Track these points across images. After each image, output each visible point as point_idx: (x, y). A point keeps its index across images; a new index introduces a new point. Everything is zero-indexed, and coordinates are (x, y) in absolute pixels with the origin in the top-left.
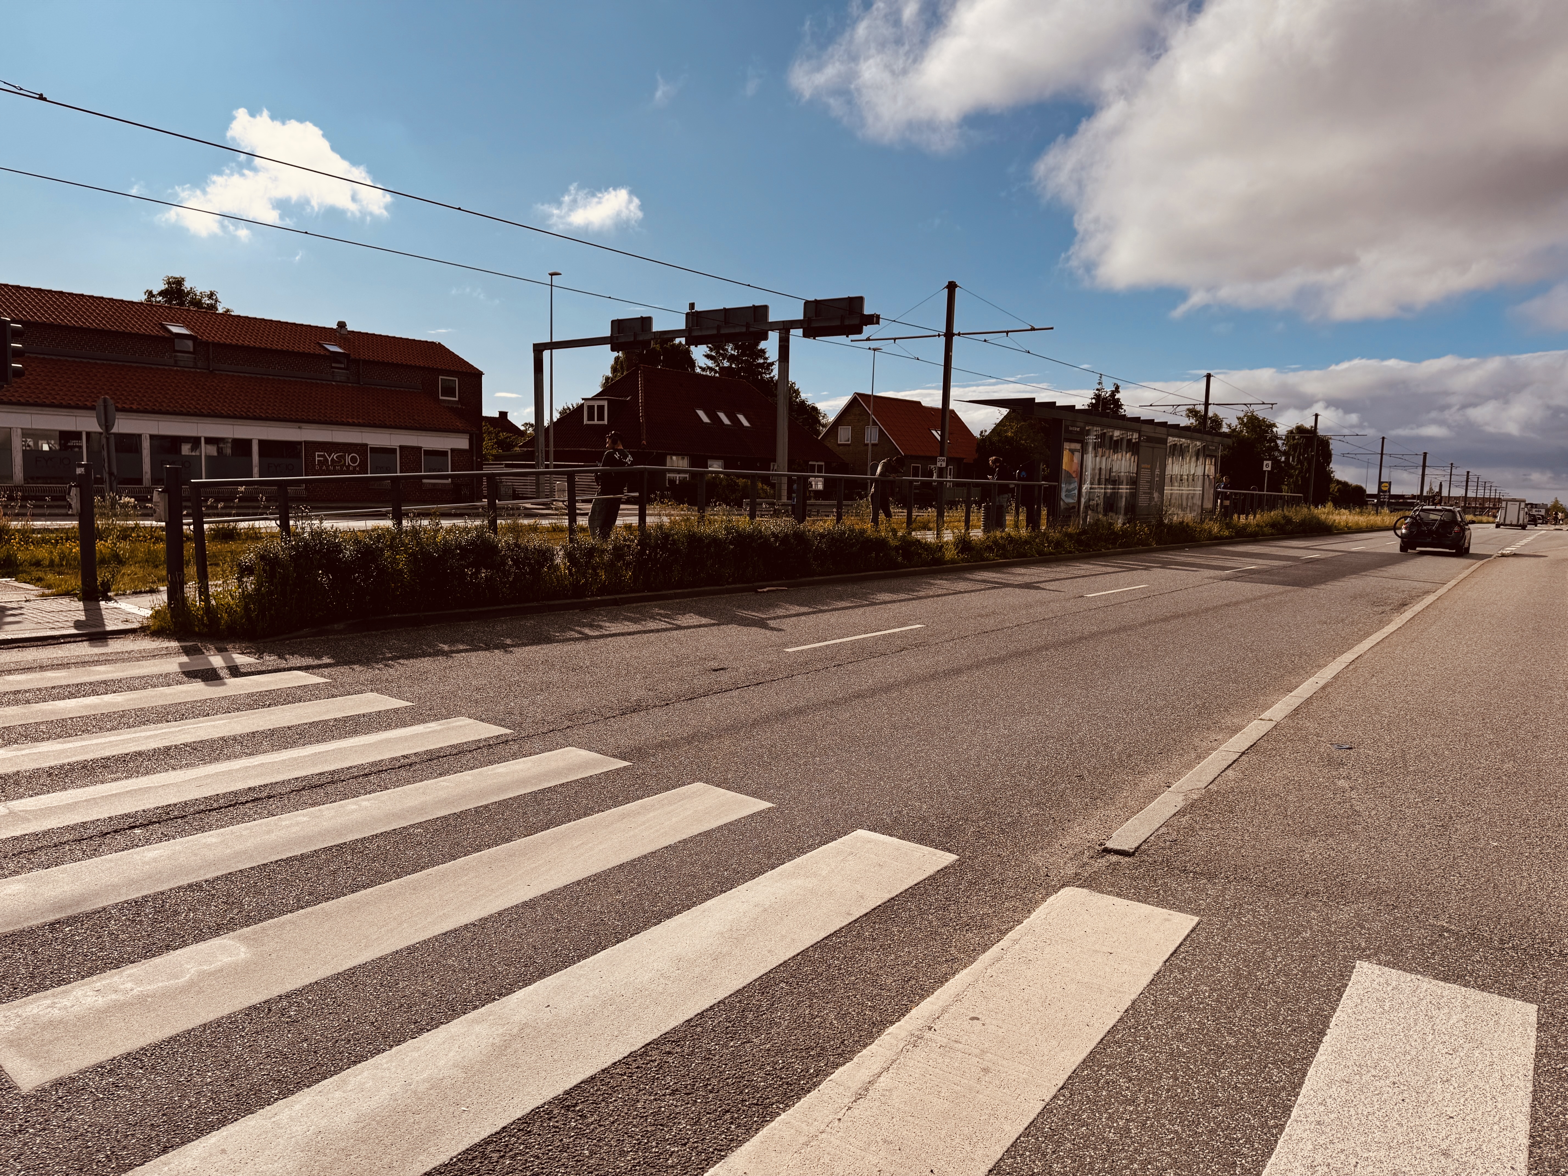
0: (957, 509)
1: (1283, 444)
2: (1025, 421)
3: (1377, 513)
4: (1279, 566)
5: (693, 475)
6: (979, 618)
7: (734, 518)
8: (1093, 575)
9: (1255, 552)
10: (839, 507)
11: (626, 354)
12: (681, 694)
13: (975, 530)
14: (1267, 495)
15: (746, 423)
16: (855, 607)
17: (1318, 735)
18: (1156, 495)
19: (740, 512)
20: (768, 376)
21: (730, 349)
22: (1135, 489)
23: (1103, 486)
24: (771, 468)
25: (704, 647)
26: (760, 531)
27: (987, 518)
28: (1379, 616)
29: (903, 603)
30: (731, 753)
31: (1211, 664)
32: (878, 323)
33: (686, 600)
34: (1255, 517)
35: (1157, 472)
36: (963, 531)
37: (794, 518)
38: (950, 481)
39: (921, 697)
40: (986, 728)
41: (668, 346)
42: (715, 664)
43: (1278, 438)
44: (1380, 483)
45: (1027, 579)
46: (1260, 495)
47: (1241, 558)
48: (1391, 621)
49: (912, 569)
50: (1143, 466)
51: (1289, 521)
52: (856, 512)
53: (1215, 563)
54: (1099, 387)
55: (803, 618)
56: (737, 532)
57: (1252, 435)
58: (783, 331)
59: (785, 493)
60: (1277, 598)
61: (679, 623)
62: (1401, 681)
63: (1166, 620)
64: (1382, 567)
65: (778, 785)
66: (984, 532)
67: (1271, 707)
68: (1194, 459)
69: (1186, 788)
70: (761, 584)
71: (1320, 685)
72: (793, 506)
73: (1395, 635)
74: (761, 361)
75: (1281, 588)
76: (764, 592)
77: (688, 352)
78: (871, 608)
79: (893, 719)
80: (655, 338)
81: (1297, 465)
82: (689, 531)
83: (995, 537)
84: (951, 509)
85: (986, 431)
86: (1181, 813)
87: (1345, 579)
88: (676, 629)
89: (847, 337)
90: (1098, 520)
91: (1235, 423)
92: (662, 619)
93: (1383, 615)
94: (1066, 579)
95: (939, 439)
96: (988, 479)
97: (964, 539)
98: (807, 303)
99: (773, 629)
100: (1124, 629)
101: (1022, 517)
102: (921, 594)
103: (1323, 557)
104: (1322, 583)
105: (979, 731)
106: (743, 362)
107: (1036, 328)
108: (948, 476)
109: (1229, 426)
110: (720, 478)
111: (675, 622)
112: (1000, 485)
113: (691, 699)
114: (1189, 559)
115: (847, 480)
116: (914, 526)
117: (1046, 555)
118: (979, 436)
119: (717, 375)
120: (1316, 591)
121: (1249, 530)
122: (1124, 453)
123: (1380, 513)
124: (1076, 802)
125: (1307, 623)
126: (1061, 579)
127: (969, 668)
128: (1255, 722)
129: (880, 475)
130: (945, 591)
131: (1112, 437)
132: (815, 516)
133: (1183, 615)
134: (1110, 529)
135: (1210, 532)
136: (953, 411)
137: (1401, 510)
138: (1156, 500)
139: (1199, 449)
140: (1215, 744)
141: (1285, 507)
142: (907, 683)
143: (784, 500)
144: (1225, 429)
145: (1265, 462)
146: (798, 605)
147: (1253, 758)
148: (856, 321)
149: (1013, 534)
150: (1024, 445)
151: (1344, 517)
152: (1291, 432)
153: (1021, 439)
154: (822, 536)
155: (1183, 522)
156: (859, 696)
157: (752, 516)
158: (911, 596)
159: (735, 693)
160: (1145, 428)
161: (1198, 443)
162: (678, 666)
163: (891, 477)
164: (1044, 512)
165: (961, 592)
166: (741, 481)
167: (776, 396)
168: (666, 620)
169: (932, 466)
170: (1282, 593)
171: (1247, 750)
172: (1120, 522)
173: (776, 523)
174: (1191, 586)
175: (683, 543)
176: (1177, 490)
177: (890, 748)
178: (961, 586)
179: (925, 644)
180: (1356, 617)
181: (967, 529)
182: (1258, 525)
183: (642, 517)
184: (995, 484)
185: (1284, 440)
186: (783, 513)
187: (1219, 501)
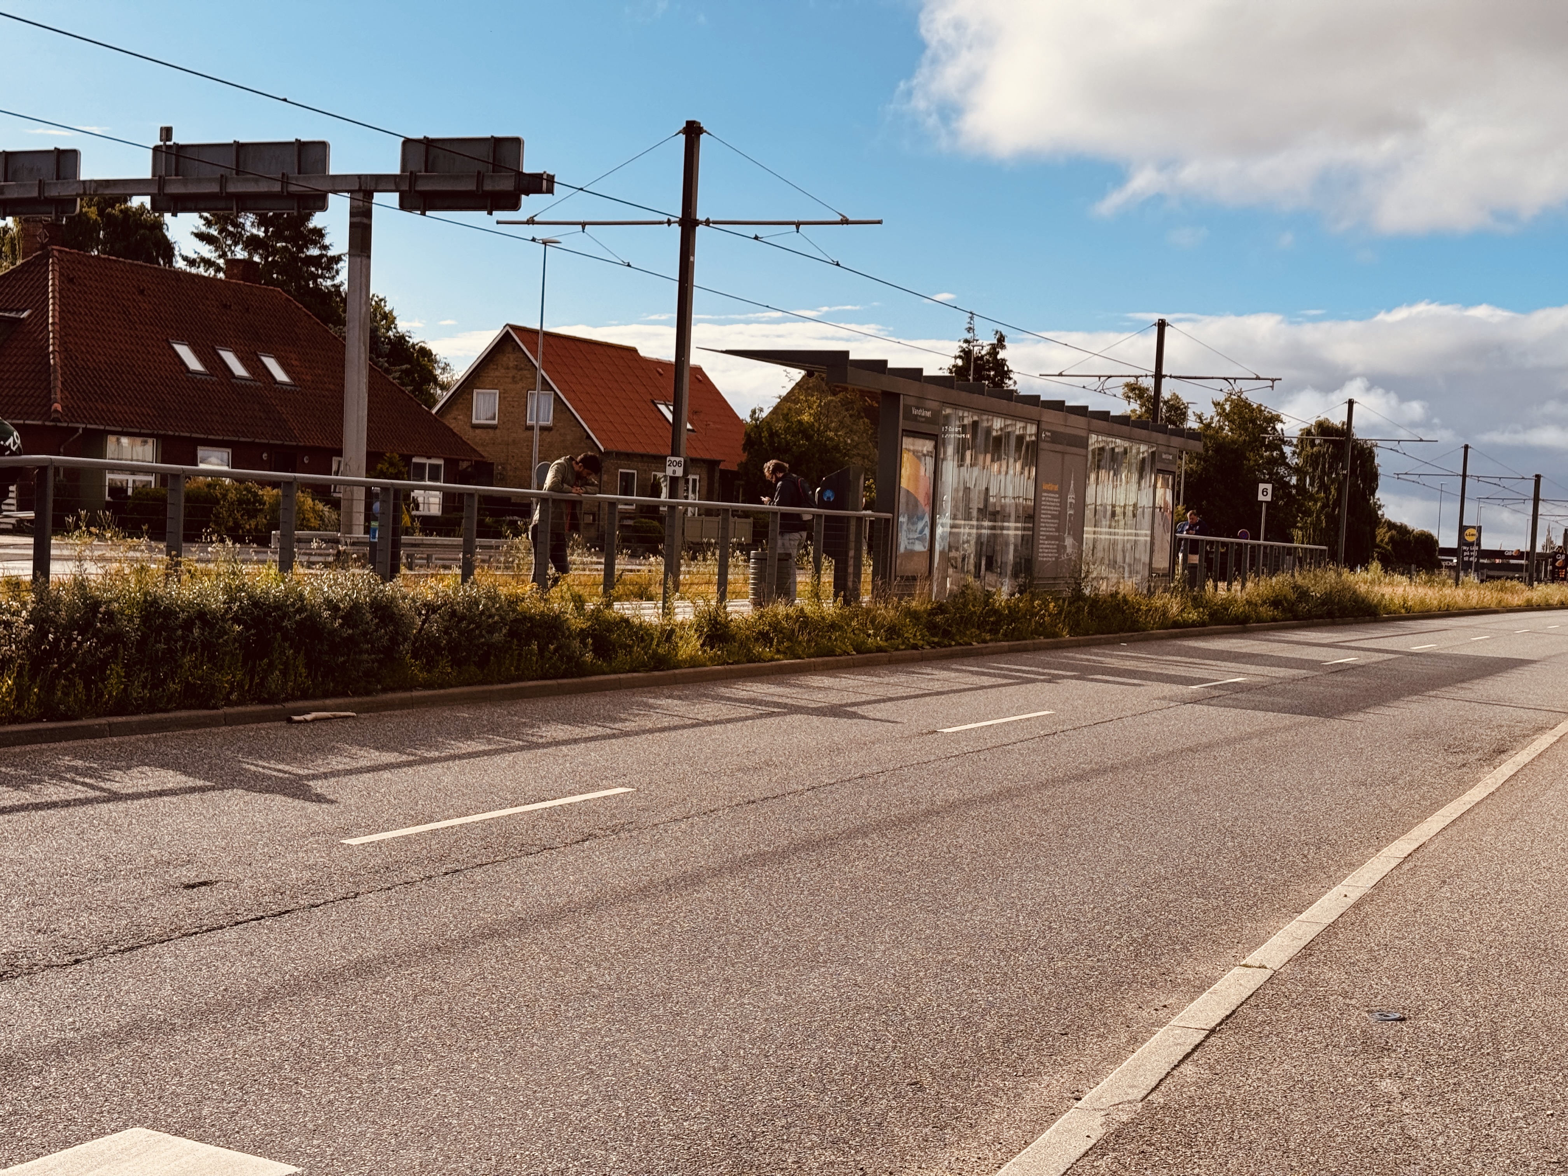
0: (705, 559)
1: (1294, 453)
2: (834, 395)
3: (1457, 584)
4: (1284, 678)
5: (164, 478)
6: (740, 774)
7: (247, 568)
8: (955, 691)
9: (1244, 650)
10: (468, 549)
11: (24, 223)
12: (107, 938)
13: (740, 602)
14: (1265, 547)
15: (280, 376)
16: (496, 752)
17: (1345, 995)
18: (1069, 541)
19: (262, 557)
20: (329, 283)
21: (250, 225)
22: (1033, 529)
23: (975, 523)
24: (334, 467)
25: (167, 838)
26: (301, 597)
27: (760, 577)
28: (1458, 772)
29: (592, 745)
30: (215, 1062)
31: (1160, 861)
32: (550, 191)
33: (133, 738)
34: (1243, 586)
35: (1071, 498)
36: (713, 603)
37: (374, 570)
38: (691, 505)
39: (618, 934)
40: (742, 993)
41: (116, 212)
42: (190, 875)
43: (1284, 443)
44: (1462, 529)
45: (834, 699)
46: (1253, 547)
47: (1219, 663)
48: (1479, 780)
49: (613, 677)
50: (1045, 487)
51: (1303, 594)
52: (506, 562)
53: (1172, 671)
54: (969, 336)
55: (386, 775)
56: (250, 597)
57: (1241, 435)
58: (360, 196)
59: (359, 519)
60: (1281, 737)
61: (115, 787)
62: (1492, 892)
63: (1082, 777)
64: (1463, 681)
65: (310, 1126)
66: (755, 604)
67: (1265, 941)
68: (1135, 477)
69: (1108, 1100)
70: (300, 704)
71: (1351, 901)
72: (372, 545)
73: (1483, 807)
74: (314, 252)
75: (1286, 719)
76: (306, 721)
77: (159, 226)
78: (528, 755)
79: (559, 980)
80: (85, 194)
81: (1317, 492)
82: (146, 594)
83: (775, 615)
84: (694, 558)
85: (761, 410)
86: (1097, 1150)
87: (1400, 703)
88: (107, 800)
89: (490, 213)
90: (966, 586)
91: (1209, 412)
92: (78, 778)
93: (1465, 769)
94: (907, 698)
95: (671, 420)
96: (762, 503)
97: (715, 619)
98: (408, 143)
99: (320, 799)
100: (1008, 794)
101: (828, 578)
102: (629, 726)
103: (1362, 662)
104: (1359, 710)
105: (729, 1000)
106: (275, 251)
107: (851, 219)
108: (691, 495)
109: (1200, 417)
110: (222, 486)
111: (107, 785)
112: (784, 516)
113: (131, 949)
114: (1128, 663)
115: (487, 500)
116: (619, 589)
117: (870, 651)
118: (749, 420)
119: (221, 275)
120: (1349, 725)
121: (1233, 610)
122: (1011, 461)
123: (1463, 583)
124: (907, 1137)
125: (1332, 784)
126: (897, 699)
127: (717, 873)
128: (1236, 970)
129: (551, 489)
130: (676, 721)
131: (989, 430)
132: (421, 566)
133: (1113, 768)
134: (987, 603)
135: (1165, 613)
136: (698, 370)
137: (1499, 578)
138: (1069, 550)
139: (1144, 459)
140: (1162, 1014)
141: (1297, 568)
142: (592, 906)
143: (359, 533)
144: (1192, 423)
145: (1262, 486)
146: (377, 749)
147: (1230, 1040)
148: (507, 185)
149: (808, 609)
150: (831, 439)
151: (1400, 590)
152: (1308, 432)
153: (827, 427)
154: (431, 608)
155: (1117, 593)
156: (493, 933)
157: (286, 565)
158: (609, 731)
159: (230, 934)
160: (1049, 416)
161: (1143, 448)
162: (107, 879)
163: (574, 494)
164: (867, 571)
165: (707, 723)
166: (268, 494)
167: (341, 322)
168: (87, 780)
169: (660, 475)
170: (1288, 729)
171: (1220, 1024)
172: (1005, 589)
173: (335, 580)
174: (1129, 713)
175: (130, 620)
176: (1107, 533)
177: (550, 1039)
178: (708, 710)
179: (631, 827)
180: (1417, 773)
181: (722, 597)
182: (1249, 602)
183: (41, 562)
184: (775, 513)
185: (1296, 446)
186: (355, 560)
187: (1181, 555)
